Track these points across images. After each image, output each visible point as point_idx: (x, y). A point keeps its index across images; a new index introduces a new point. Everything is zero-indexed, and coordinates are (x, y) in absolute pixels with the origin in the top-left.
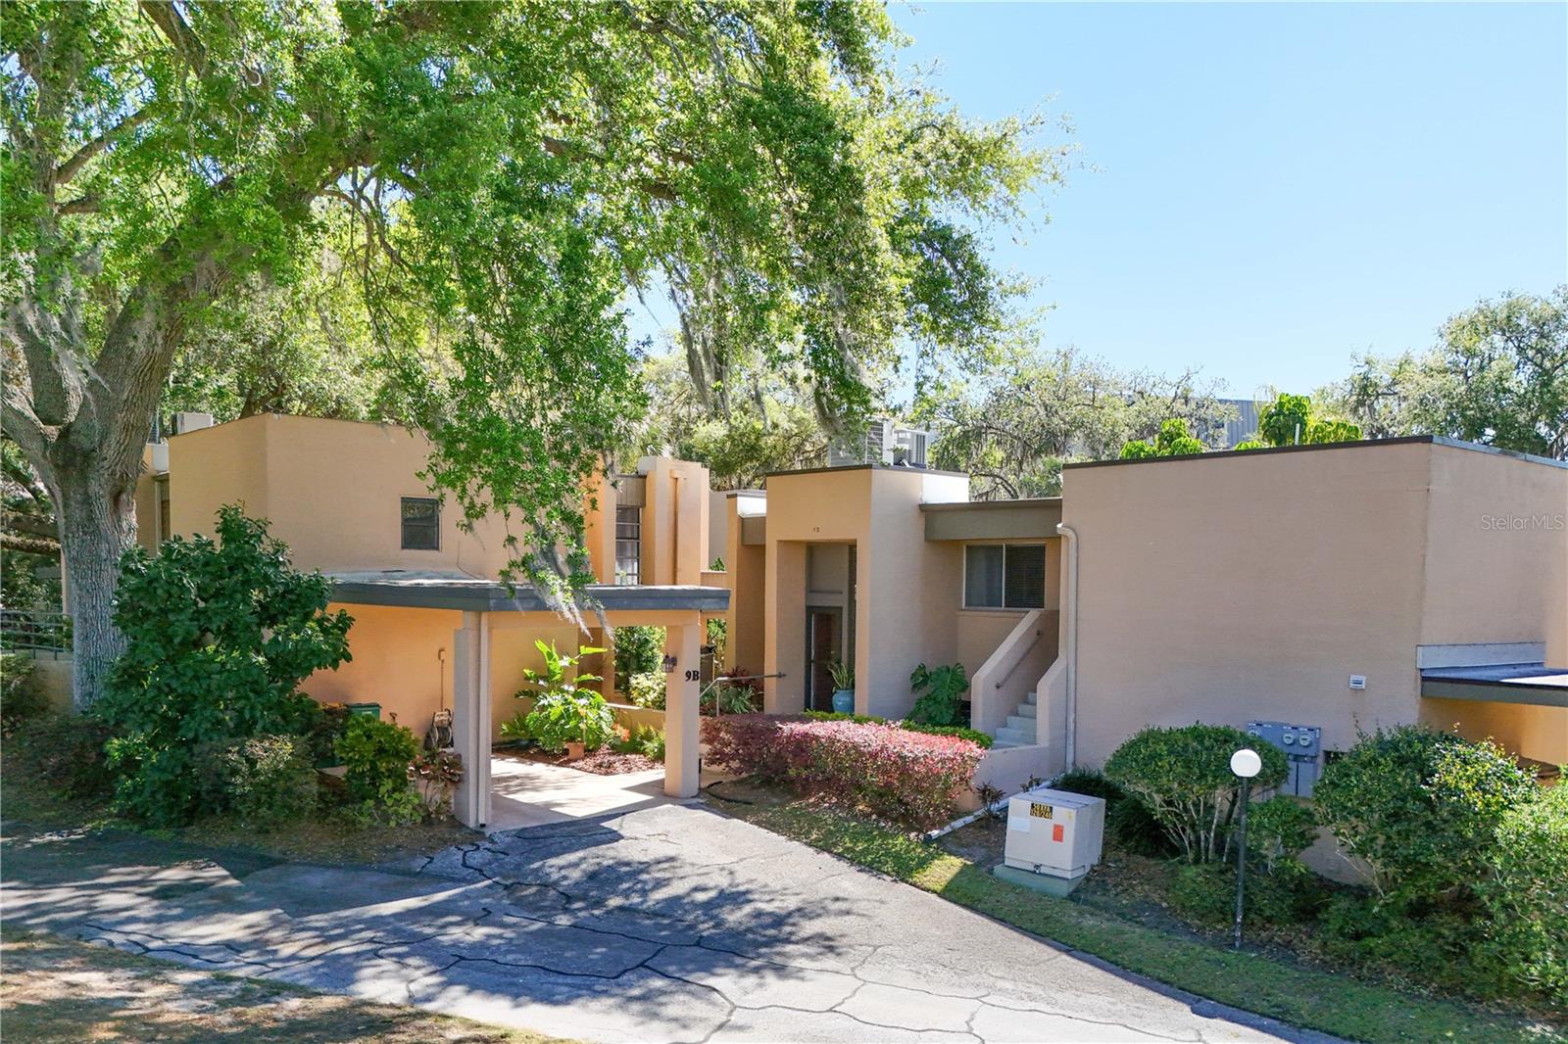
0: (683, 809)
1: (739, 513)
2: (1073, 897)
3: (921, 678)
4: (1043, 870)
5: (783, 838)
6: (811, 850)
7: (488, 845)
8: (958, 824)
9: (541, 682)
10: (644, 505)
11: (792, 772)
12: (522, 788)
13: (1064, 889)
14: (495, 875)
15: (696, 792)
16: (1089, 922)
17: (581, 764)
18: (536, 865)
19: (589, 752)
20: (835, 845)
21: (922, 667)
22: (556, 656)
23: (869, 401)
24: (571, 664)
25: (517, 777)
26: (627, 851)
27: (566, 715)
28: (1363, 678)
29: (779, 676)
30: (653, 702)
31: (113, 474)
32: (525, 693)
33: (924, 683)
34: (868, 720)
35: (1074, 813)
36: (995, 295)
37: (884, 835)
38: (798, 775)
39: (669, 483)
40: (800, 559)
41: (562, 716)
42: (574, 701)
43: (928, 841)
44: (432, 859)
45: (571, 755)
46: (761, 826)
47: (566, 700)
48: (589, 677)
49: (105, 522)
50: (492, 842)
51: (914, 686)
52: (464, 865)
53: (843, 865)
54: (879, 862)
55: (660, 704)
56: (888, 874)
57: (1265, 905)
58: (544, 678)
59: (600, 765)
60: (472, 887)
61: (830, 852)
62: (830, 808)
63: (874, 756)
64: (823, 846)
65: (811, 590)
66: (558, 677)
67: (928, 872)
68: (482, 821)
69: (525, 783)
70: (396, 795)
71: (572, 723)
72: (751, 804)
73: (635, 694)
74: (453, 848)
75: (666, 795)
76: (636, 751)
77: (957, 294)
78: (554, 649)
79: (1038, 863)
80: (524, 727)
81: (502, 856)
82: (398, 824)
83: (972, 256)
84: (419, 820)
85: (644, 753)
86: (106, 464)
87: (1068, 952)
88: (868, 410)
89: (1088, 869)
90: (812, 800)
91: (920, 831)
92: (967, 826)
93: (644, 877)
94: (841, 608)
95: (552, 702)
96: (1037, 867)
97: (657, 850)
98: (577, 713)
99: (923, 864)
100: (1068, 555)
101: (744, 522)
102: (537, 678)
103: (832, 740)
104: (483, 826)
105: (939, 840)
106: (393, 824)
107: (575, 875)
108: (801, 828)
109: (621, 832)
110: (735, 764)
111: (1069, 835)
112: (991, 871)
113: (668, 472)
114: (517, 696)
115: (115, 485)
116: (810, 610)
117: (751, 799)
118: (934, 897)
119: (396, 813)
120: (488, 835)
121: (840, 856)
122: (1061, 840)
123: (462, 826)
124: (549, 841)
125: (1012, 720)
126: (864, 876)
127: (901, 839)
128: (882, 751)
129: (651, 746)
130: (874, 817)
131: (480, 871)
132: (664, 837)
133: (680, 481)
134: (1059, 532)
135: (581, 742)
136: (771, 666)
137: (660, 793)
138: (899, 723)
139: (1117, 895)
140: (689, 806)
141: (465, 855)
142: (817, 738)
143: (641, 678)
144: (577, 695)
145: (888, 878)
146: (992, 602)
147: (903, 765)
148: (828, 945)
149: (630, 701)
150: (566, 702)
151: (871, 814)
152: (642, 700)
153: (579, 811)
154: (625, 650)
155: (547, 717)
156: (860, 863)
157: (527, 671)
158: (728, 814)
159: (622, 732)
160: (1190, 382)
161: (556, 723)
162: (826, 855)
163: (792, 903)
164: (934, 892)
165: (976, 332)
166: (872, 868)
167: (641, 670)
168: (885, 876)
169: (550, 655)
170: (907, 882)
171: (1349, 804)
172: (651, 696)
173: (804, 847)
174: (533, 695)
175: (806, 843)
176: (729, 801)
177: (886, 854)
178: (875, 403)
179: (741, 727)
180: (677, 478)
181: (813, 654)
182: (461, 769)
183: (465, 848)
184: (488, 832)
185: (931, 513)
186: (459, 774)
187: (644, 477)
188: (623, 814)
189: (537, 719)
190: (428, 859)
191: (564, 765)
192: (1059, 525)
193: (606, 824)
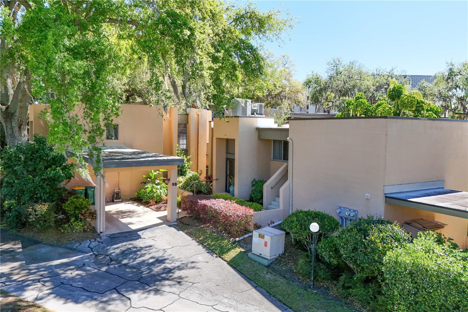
0: (167, 227)
2: (269, 266)
3: (254, 183)
4: (262, 256)
5: (191, 238)
6: (197, 244)
7: (99, 240)
8: (247, 235)
9: (148, 179)
10: (188, 123)
11: (201, 216)
13: (266, 263)
14: (95, 251)
15: (177, 220)
16: (268, 276)
17: (152, 207)
18: (108, 248)
20: (205, 242)
21: (254, 180)
22: (153, 172)
25: (130, 212)
26: (139, 243)
28: (369, 195)
29: (217, 180)
31: (18, 120)
32: (143, 183)
35: (270, 238)
37: (222, 239)
38: (203, 217)
39: (196, 116)
40: (224, 144)
41: (150, 191)
43: (235, 242)
44: (81, 244)
45: (151, 204)
46: (187, 234)
47: (153, 186)
48: (162, 178)
49: (17, 134)
50: (101, 239)
51: (252, 185)
52: (89, 247)
53: (203, 250)
54: (215, 249)
56: (216, 254)
58: (150, 178)
59: (157, 208)
60: (86, 255)
61: (203, 245)
63: (220, 214)
64: (201, 243)
65: (227, 153)
66: (153, 178)
67: (228, 254)
68: (101, 231)
69: (130, 214)
70: (76, 223)
71: (152, 194)
74: (88, 240)
75: (167, 221)
80: (140, 194)
81: (101, 244)
82: (76, 232)
84: (82, 231)
86: (16, 117)
87: (255, 288)
89: (277, 256)
90: (208, 225)
93: (139, 253)
95: (149, 187)
96: (260, 254)
97: (149, 243)
99: (228, 251)
102: (147, 178)
104: (101, 232)
105: (239, 241)
107: (118, 251)
108: (199, 235)
109: (141, 236)
110: (189, 212)
111: (269, 244)
112: (248, 255)
113: (196, 112)
114: (141, 183)
115: (19, 123)
116: (227, 159)
117: (190, 224)
118: (225, 263)
119: (75, 228)
120: (101, 236)
121: (205, 247)
122: (266, 247)
123: (96, 232)
124: (117, 239)
126: (208, 255)
127: (226, 241)
131: (92, 249)
133: (200, 115)
134: (288, 140)
135: (155, 199)
136: (214, 177)
137: (165, 220)
139: (282, 266)
141: (90, 243)
143: (181, 177)
144: (158, 184)
146: (280, 158)
147: (226, 218)
148: (179, 281)
153: (133, 227)
155: (146, 191)
156: (209, 249)
157: (144, 176)
160: (393, 72)
161: (148, 193)
162: (201, 246)
163: (177, 264)
164: (227, 262)
166: (212, 251)
167: (182, 175)
168: (214, 255)
169: (151, 171)
170: (220, 257)
172: (182, 184)
174: (145, 183)
175: (197, 241)
176: (184, 224)
177: (219, 247)
180: (198, 115)
181: (228, 173)
182: (96, 215)
183: (92, 240)
184: (101, 235)
185: (259, 130)
186: (95, 217)
187: (188, 114)
188: (147, 229)
189: (144, 192)
190: (79, 244)
191: (148, 207)
192: (288, 138)
193: (138, 233)
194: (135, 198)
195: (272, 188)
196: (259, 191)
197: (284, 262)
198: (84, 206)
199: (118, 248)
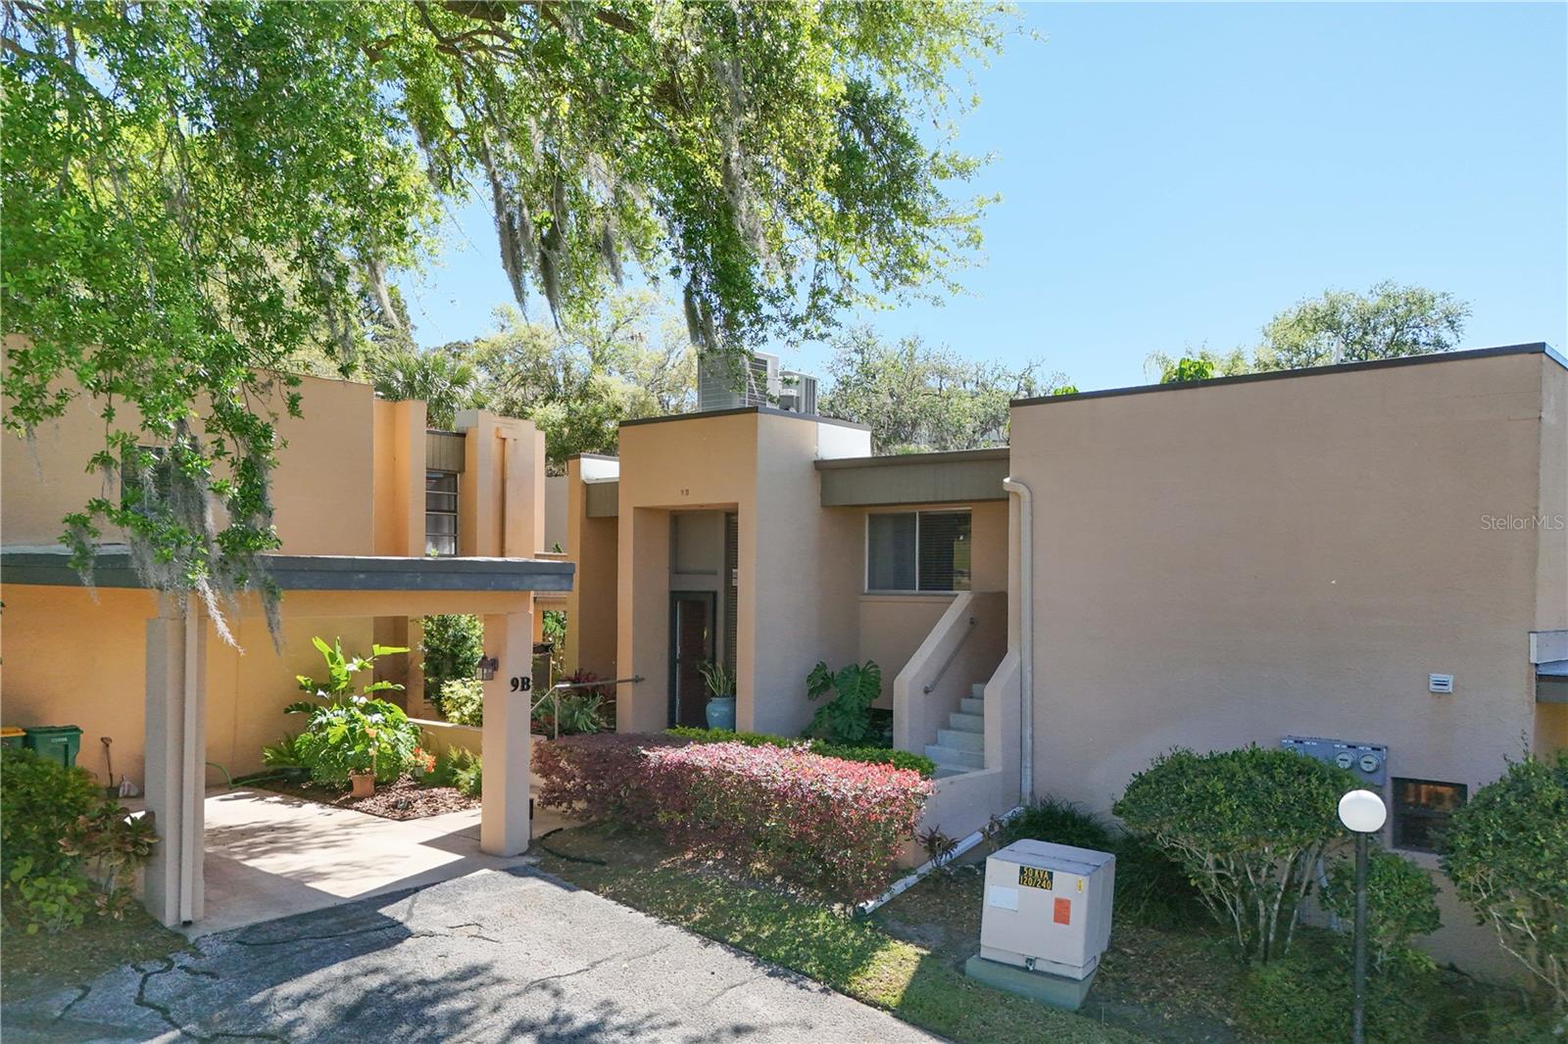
0: (506, 876)
1: (583, 477)
2: (1089, 1008)
3: (820, 681)
4: (1039, 966)
5: (653, 920)
6: (695, 940)
7: (188, 961)
8: (899, 887)
9: (320, 693)
10: (462, 470)
11: (662, 818)
12: (274, 847)
13: (1075, 996)
14: (188, 1019)
15: (525, 847)
17: (368, 803)
18: (257, 998)
19: (381, 786)
20: (730, 929)
21: (821, 667)
22: (340, 657)
23: (760, 306)
24: (362, 668)
25: (272, 829)
26: (412, 960)
27: (352, 737)
28: (1450, 678)
29: (636, 680)
30: (471, 717)
32: (298, 707)
33: (825, 686)
34: (763, 741)
35: (1085, 881)
36: (925, 176)
37: (799, 911)
38: (671, 821)
39: (495, 444)
40: (662, 531)
41: (344, 739)
42: (363, 717)
43: (860, 917)
44: (87, 990)
45: (357, 791)
46: (620, 901)
47: (352, 716)
48: (386, 685)
50: (196, 953)
51: (811, 692)
52: (140, 1001)
53: (743, 966)
54: (797, 957)
55: (477, 719)
56: (813, 977)
57: (1391, 1025)
58: (325, 688)
59: (395, 806)
61: (723, 942)
62: (715, 868)
63: (781, 796)
64: (712, 932)
65: (676, 570)
66: (343, 685)
67: (871, 973)
68: (186, 916)
69: (278, 837)
70: (41, 883)
71: (358, 749)
72: (603, 864)
73: (448, 706)
74: (128, 968)
75: (482, 852)
76: (447, 784)
77: (874, 174)
78: (338, 648)
79: (1032, 955)
80: (294, 754)
81: (207, 980)
83: (897, 120)
84: (79, 920)
85: (456, 786)
88: (758, 320)
89: (1098, 961)
90: (689, 855)
91: (847, 902)
92: (909, 890)
93: (433, 1011)
94: (715, 594)
95: (334, 720)
96: (1030, 961)
97: (465, 953)
98: (364, 734)
99: (861, 958)
100: (1018, 519)
101: (589, 489)
102: (315, 688)
103: (720, 773)
104: (187, 924)
105: (875, 914)
106: (32, 929)
107: (318, 1013)
108: (678, 902)
109: (408, 925)
110: (579, 805)
111: (1079, 913)
112: (960, 967)
113: (493, 431)
114: (287, 711)
116: (675, 596)
117: (603, 856)
118: (885, 1016)
119: (40, 911)
120: (191, 940)
121: (739, 949)
122: (1066, 922)
123: (157, 924)
124: (290, 948)
125: (943, 734)
126: (778, 985)
127: (823, 916)
128: (792, 789)
129: (466, 777)
130: (778, 879)
131: (165, 1011)
132: (474, 930)
133: (510, 442)
134: (1006, 489)
135: (371, 772)
136: (625, 667)
137: (471, 849)
138: (808, 745)
139: (1151, 1004)
140: (515, 872)
141: (145, 980)
142: (697, 769)
143: (457, 685)
144: (368, 710)
145: (815, 986)
146: (902, 582)
147: (825, 809)
149: (442, 715)
150: (352, 720)
151: (774, 875)
152: (456, 714)
153: (347, 887)
154: (435, 650)
155: (326, 739)
156: (769, 960)
157: (301, 679)
158: (572, 881)
159: (427, 760)
161: (336, 747)
162: (717, 950)
164: (885, 1008)
165: (898, 224)
166: (787, 968)
167: (457, 674)
168: (809, 983)
169: (333, 657)
170: (842, 992)
171: (1540, 875)
172: (468, 709)
173: (685, 936)
174: (308, 709)
175: (687, 929)
176: (574, 860)
177: (806, 943)
178: (767, 309)
179: (589, 755)
180: (504, 439)
181: (678, 652)
182: (153, 836)
183: (148, 967)
184: (192, 935)
185: (828, 471)
186: (149, 845)
187: (463, 435)
188: (417, 890)
189: (311, 742)
190: (80, 992)
191: (345, 805)
192: (1007, 480)
193: (385, 911)
194: (265, 774)
195: (927, 691)
196: (856, 709)
197: (1144, 988)
198: (72, 800)
199: (309, 997)
